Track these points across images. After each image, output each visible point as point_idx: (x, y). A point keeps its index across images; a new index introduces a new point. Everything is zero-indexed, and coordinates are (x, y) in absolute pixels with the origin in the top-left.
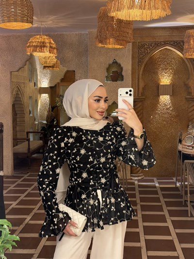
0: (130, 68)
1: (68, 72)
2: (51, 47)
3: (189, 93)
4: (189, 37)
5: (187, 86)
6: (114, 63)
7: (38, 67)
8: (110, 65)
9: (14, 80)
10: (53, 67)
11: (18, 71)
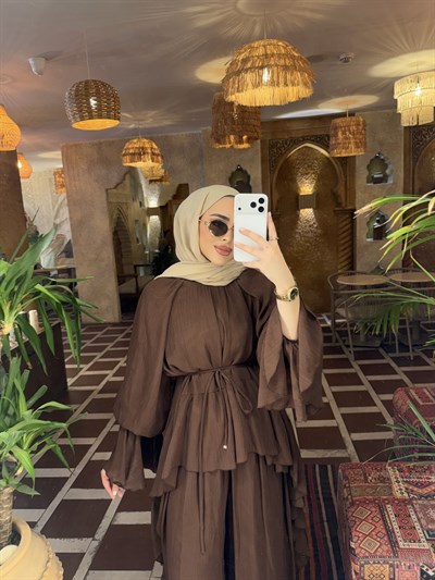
0: (260, 176)
1: (180, 186)
2: (153, 154)
3: (339, 204)
4: (336, 128)
5: (335, 196)
6: (238, 170)
7: (143, 182)
8: (233, 174)
9: (114, 200)
10: (160, 180)
11: (115, 188)
